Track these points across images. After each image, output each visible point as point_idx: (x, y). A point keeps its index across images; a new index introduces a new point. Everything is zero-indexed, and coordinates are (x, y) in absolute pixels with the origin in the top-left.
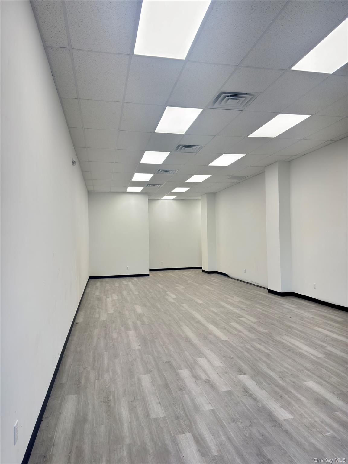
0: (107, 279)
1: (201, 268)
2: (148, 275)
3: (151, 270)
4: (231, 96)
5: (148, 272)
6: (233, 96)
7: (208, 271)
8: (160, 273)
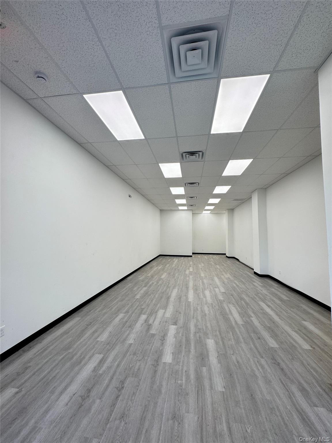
0: (168, 257)
1: (225, 254)
2: (191, 256)
3: (193, 253)
4: (191, 154)
5: (191, 255)
6: (192, 153)
7: (228, 256)
8: (199, 256)
